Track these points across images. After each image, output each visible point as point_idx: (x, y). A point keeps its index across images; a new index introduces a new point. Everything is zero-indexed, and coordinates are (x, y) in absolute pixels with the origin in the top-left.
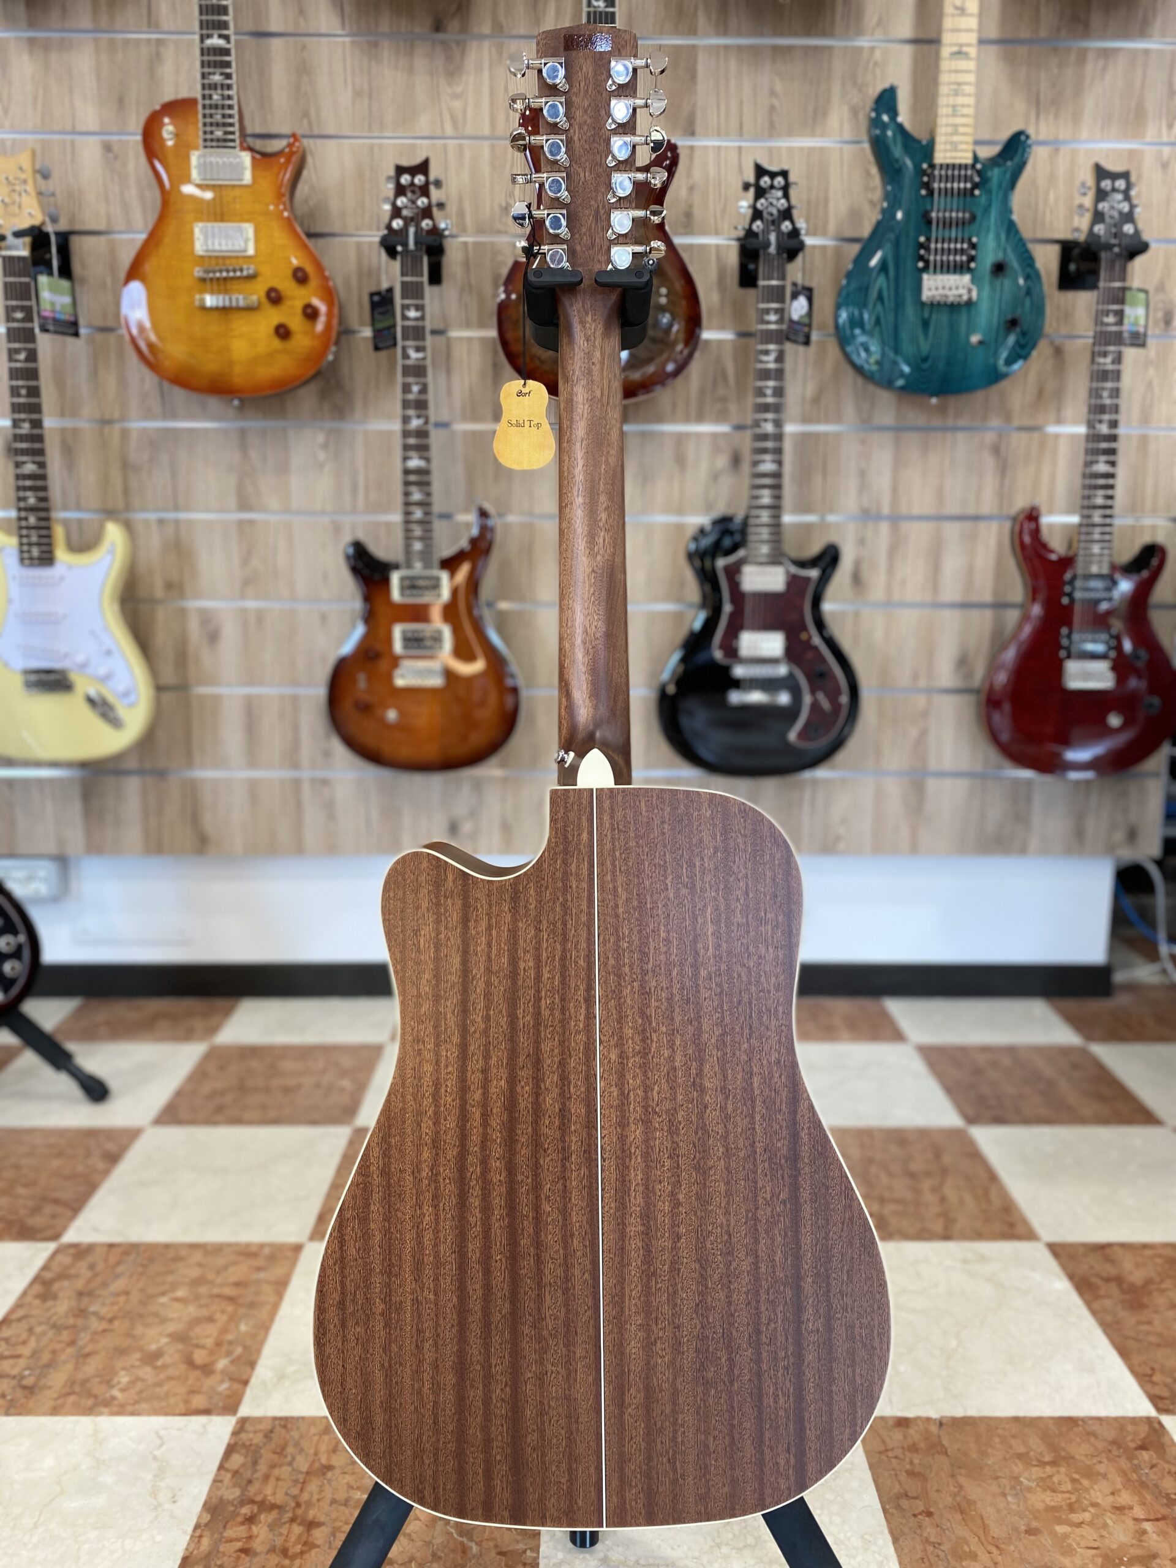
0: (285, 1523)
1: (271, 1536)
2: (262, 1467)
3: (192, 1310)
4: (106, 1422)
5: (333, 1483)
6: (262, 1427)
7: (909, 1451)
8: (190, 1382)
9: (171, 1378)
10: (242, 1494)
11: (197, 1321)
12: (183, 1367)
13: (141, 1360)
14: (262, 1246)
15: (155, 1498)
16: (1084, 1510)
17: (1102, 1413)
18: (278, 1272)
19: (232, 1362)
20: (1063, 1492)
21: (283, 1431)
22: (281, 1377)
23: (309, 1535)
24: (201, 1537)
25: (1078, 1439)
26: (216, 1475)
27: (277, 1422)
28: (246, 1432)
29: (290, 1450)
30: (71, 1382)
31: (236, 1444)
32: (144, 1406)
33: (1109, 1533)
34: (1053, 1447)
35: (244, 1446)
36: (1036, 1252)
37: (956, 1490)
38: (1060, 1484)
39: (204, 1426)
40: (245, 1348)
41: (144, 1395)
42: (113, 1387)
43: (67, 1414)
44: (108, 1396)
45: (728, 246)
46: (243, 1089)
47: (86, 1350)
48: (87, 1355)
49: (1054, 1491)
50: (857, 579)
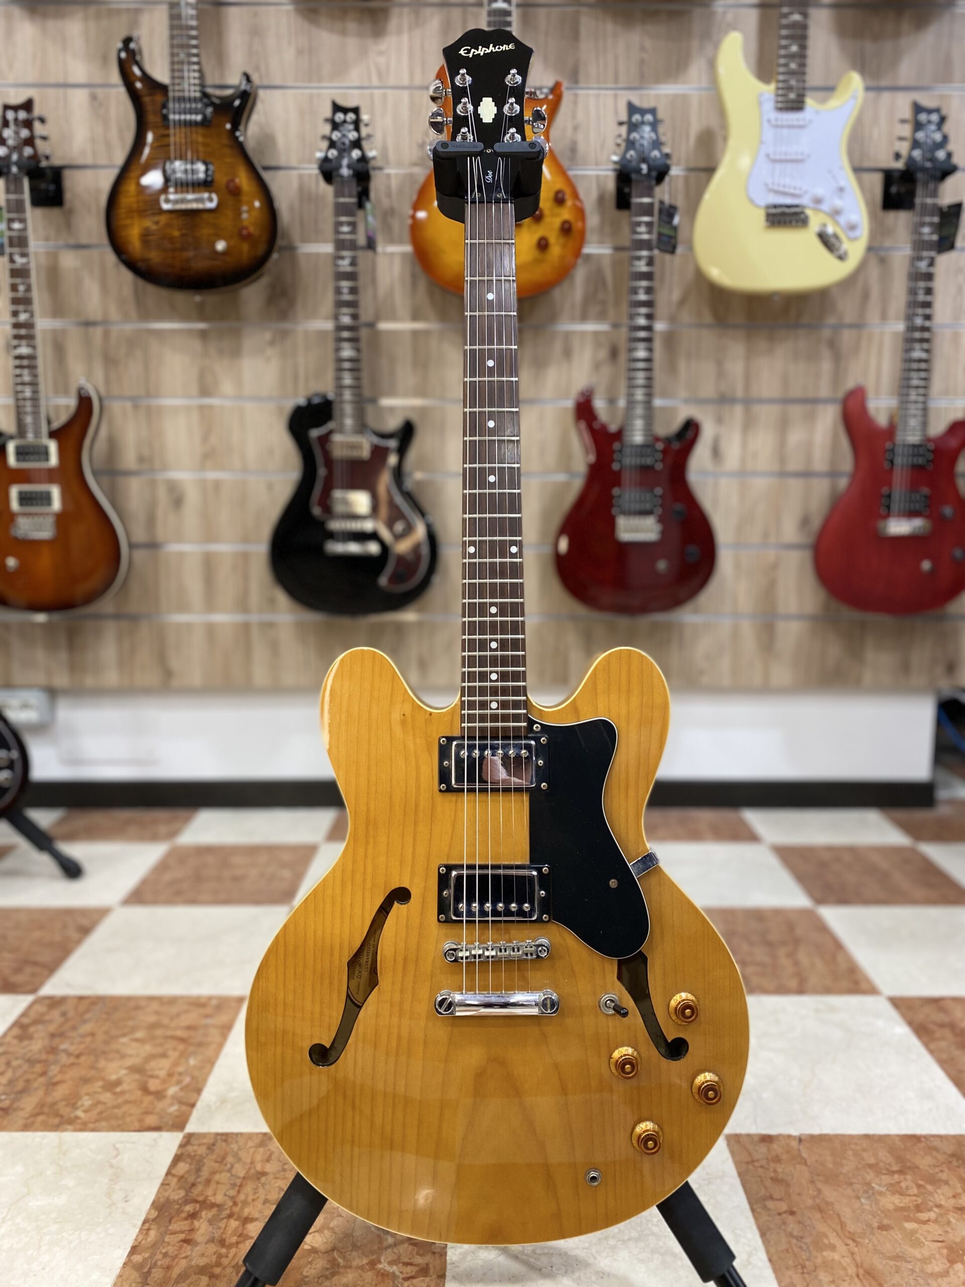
0: (222, 1219)
1: (210, 1228)
2: (205, 1173)
3: (148, 1048)
4: (69, 1137)
5: (267, 1187)
6: (205, 1141)
7: (773, 1162)
8: (144, 1105)
9: (127, 1102)
10: (187, 1195)
11: (151, 1057)
12: (139, 1093)
13: (102, 1087)
14: (210, 998)
15: (110, 1198)
16: (930, 1210)
17: (942, 1131)
18: (222, 1019)
19: (182, 1089)
20: (909, 1195)
21: (224, 1144)
22: (223, 1101)
23: (244, 1229)
24: (149, 1229)
25: (922, 1153)
26: (164, 1180)
27: (219, 1137)
28: (192, 1145)
29: (230, 1159)
30: (41, 1105)
31: (182, 1154)
32: (104, 1124)
33: (952, 1229)
34: (900, 1159)
35: (189, 1156)
36: (880, 1004)
37: (815, 1193)
38: (907, 1188)
39: (155, 1140)
40: (193, 1078)
41: (104, 1115)
42: (77, 1108)
43: (36, 1130)
44: (72, 1116)
45: (606, 177)
46: (198, 878)
47: (55, 1080)
48: (56, 1084)
49: (901, 1194)
50: (716, 452)
